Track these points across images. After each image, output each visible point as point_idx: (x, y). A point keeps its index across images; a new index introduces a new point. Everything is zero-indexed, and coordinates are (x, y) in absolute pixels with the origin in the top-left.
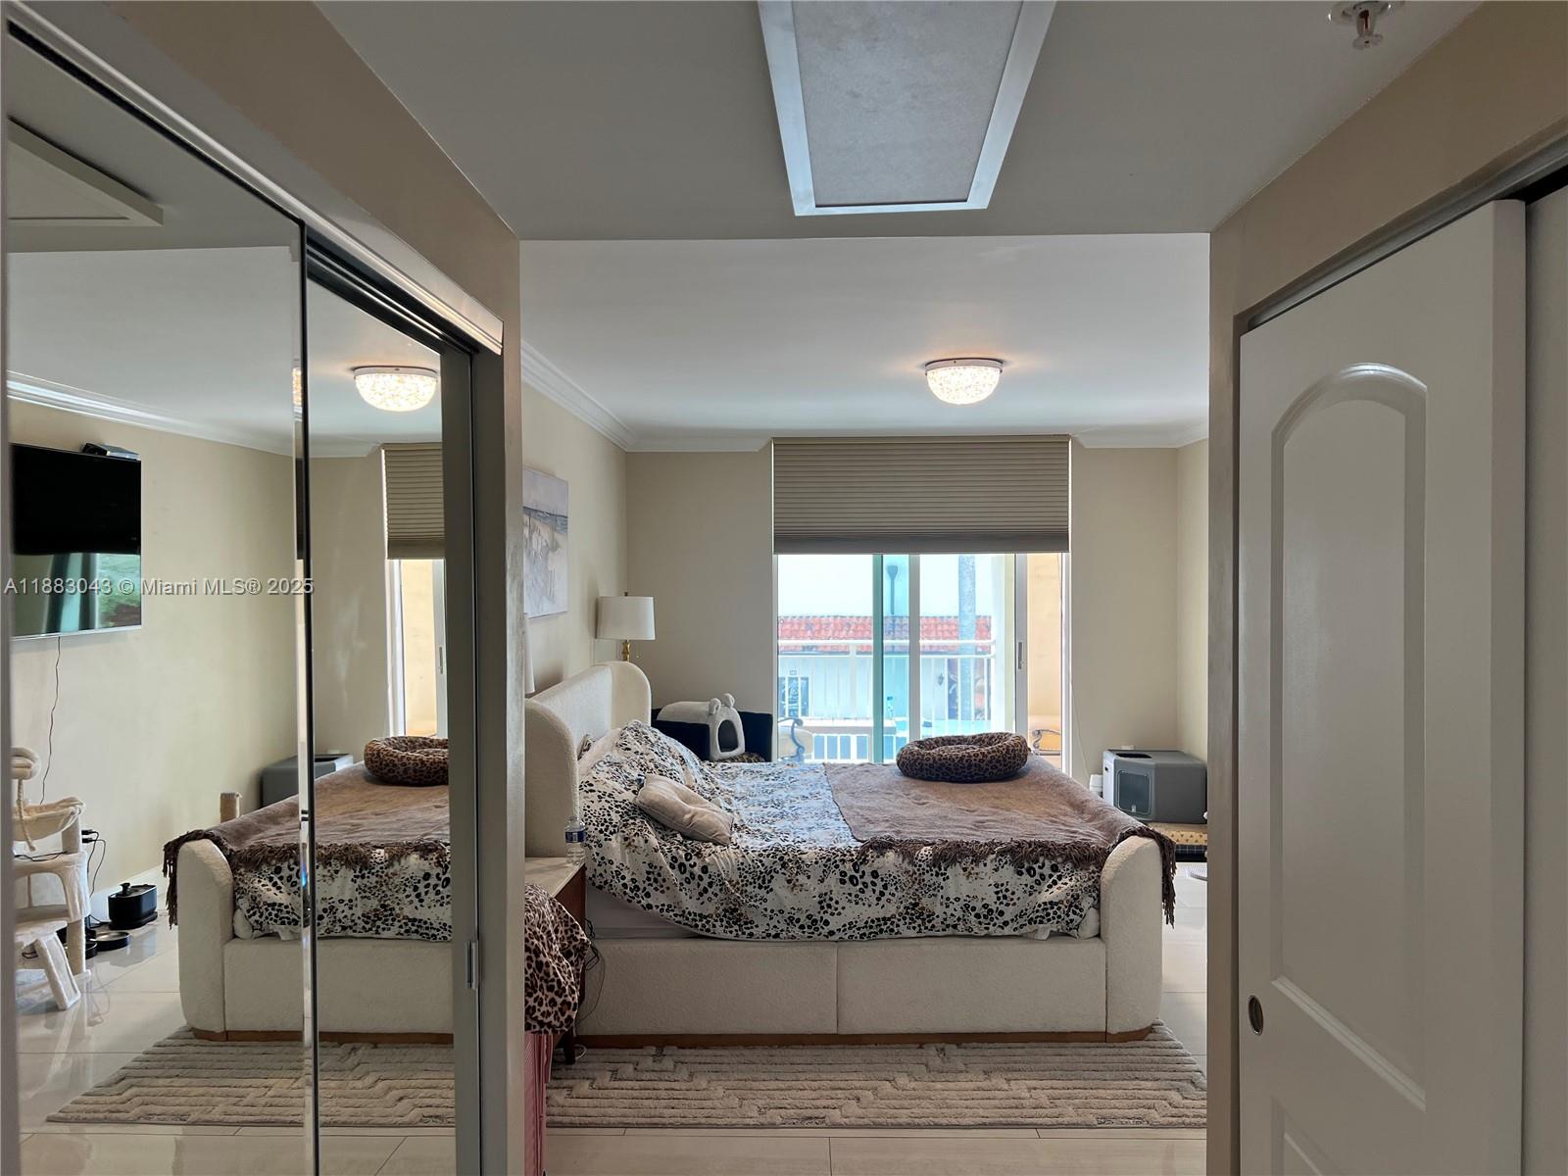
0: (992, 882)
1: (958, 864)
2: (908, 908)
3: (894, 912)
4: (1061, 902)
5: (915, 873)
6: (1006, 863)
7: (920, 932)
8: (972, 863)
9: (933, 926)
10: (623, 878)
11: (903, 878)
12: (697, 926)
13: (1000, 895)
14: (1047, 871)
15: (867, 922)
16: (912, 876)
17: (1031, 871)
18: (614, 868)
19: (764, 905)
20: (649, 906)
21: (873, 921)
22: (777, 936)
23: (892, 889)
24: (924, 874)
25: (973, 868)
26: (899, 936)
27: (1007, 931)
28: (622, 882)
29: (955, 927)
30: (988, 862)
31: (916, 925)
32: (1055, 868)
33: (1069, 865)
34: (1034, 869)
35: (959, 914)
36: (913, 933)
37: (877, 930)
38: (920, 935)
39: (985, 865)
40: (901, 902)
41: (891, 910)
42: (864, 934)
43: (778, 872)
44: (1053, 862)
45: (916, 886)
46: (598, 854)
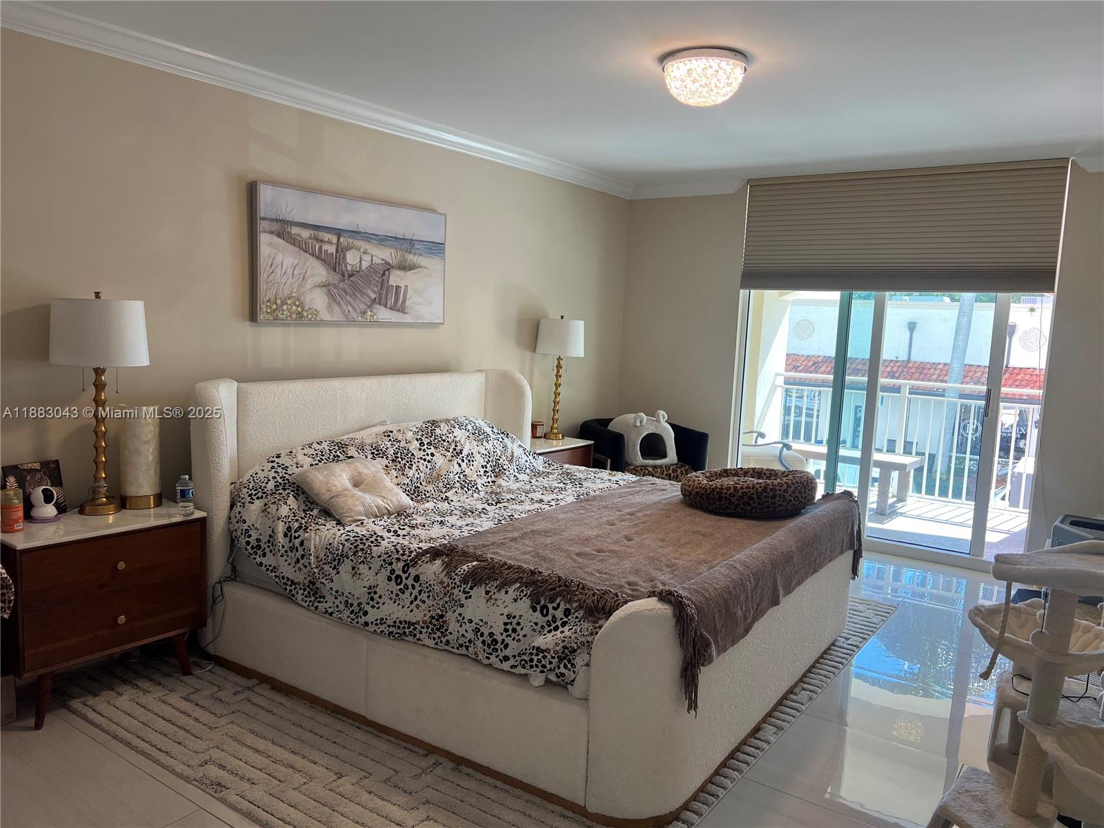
0: (506, 612)
1: (484, 585)
2: (433, 618)
3: (420, 619)
4: (548, 650)
5: (448, 585)
6: (525, 595)
7: (436, 644)
8: (496, 587)
9: (448, 642)
10: (250, 536)
11: (437, 588)
12: (286, 589)
13: (509, 627)
14: (559, 614)
15: (395, 622)
16: (445, 588)
17: (544, 611)
18: (245, 526)
19: (331, 585)
20: (261, 564)
21: (401, 622)
22: (331, 614)
23: (424, 596)
24: (454, 588)
25: (494, 593)
26: (420, 642)
27: (506, 666)
28: (247, 539)
29: (467, 648)
30: (511, 590)
31: (436, 636)
32: (567, 613)
33: (580, 614)
34: (547, 609)
35: (470, 635)
36: (431, 643)
37: (402, 632)
38: (436, 646)
39: (507, 592)
40: (430, 611)
41: (418, 616)
42: (392, 632)
43: (348, 558)
44: (568, 606)
45: (447, 599)
46: (240, 513)
